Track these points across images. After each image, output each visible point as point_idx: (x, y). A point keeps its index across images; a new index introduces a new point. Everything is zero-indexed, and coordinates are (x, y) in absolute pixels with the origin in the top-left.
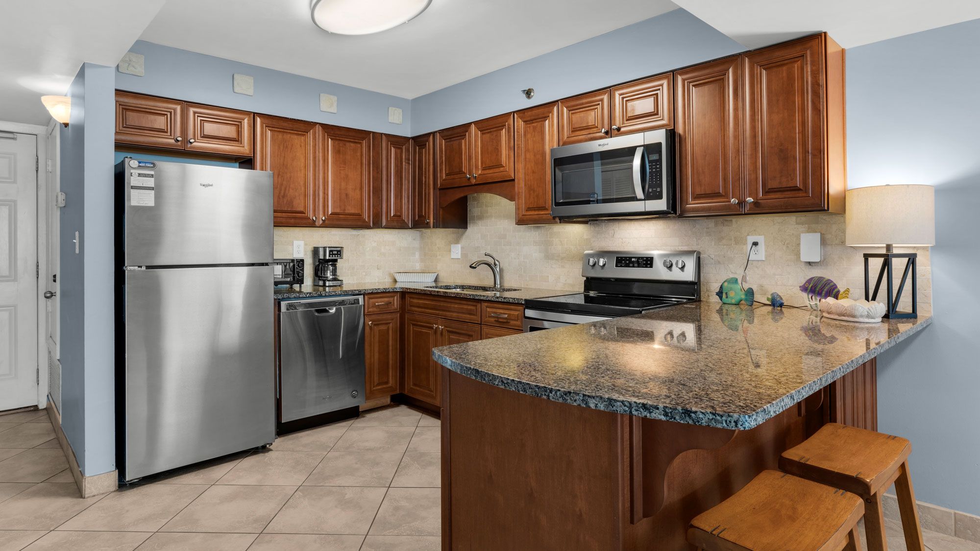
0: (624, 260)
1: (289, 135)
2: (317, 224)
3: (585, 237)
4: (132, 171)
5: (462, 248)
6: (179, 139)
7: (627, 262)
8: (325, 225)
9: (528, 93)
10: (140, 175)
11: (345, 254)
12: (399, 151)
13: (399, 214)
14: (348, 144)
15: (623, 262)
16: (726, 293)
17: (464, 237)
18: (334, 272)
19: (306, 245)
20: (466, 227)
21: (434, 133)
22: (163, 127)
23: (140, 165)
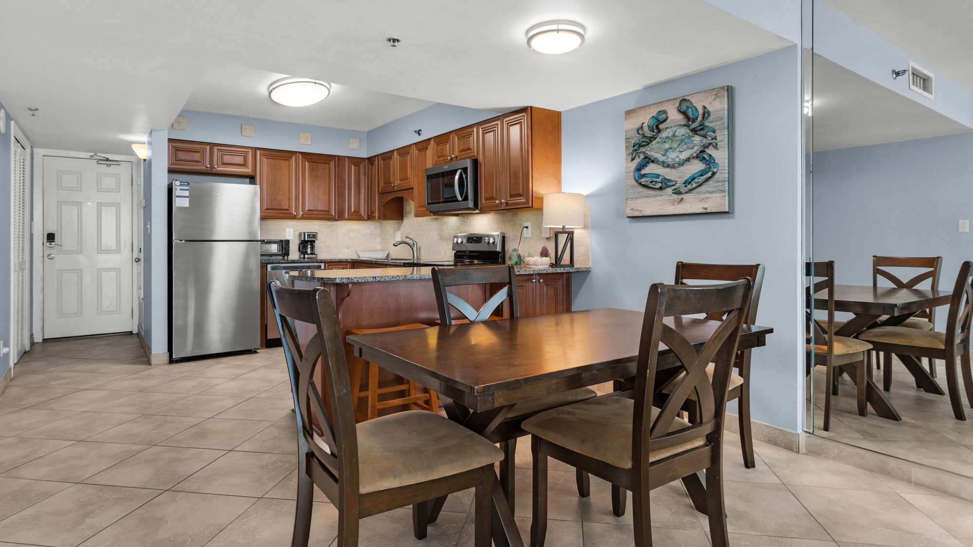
1: (278, 161)
2: (297, 217)
4: (177, 187)
5: (401, 234)
6: (208, 166)
7: (473, 240)
8: (303, 218)
9: (419, 132)
10: (181, 189)
11: (319, 236)
12: (357, 168)
13: (357, 210)
14: (319, 165)
15: (470, 240)
17: (402, 226)
18: (312, 248)
19: (294, 231)
20: (403, 220)
21: (377, 156)
22: (199, 159)
23: (181, 184)
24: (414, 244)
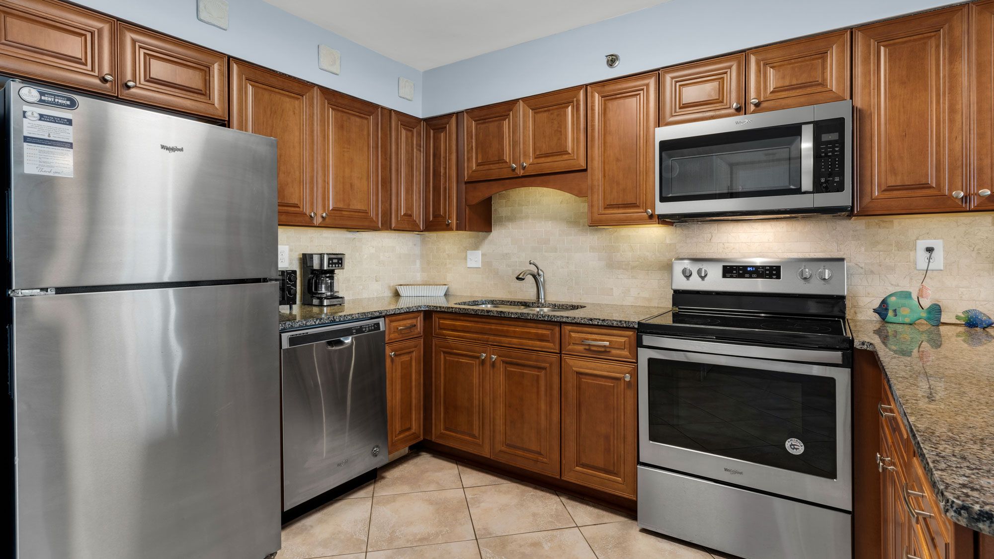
0: (735, 270)
1: (278, 96)
2: (315, 222)
3: (668, 241)
5: (483, 255)
6: (109, 78)
7: (741, 272)
8: (324, 226)
9: (612, 60)
10: (42, 117)
11: (347, 262)
12: (409, 134)
13: (409, 212)
14: (353, 118)
15: (735, 272)
16: (895, 311)
17: (487, 241)
18: (331, 287)
19: (291, 250)
20: (491, 231)
21: (458, 114)
22: (79, 54)
24: (539, 275)
